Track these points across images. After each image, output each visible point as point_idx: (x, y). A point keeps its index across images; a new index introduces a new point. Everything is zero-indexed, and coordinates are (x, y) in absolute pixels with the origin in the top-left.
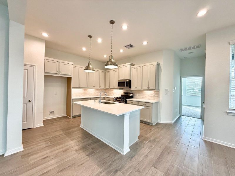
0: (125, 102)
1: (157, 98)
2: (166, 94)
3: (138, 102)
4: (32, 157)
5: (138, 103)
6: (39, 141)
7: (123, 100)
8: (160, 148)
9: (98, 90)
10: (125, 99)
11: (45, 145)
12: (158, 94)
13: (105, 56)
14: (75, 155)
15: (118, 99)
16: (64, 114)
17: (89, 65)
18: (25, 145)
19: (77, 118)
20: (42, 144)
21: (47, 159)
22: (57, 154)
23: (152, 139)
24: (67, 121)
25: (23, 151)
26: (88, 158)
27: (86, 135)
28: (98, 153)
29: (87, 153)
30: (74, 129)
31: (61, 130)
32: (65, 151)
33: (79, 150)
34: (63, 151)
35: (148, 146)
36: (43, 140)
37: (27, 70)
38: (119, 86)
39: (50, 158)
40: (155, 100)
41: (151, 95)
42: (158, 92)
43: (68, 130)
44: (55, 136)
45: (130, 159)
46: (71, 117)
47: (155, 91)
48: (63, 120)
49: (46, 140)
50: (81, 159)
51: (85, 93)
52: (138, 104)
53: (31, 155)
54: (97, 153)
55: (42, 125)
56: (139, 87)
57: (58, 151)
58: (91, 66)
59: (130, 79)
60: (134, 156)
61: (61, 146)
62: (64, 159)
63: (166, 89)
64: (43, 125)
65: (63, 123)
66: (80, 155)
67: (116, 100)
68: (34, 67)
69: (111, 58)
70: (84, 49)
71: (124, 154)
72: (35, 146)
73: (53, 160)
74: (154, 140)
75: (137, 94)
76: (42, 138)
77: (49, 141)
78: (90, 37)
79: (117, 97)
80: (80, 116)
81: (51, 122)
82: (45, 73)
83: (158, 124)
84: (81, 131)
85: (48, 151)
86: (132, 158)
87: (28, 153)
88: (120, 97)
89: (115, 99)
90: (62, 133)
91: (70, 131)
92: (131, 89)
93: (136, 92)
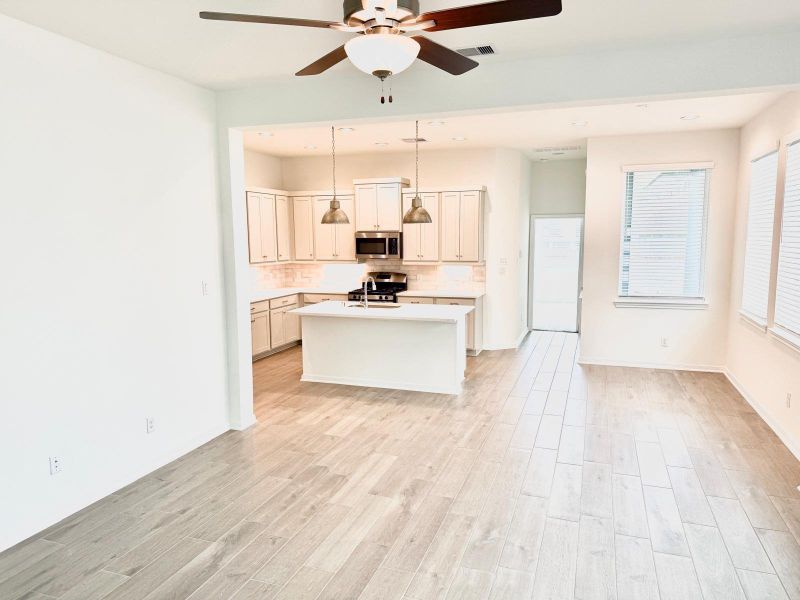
1: (480, 284)
2: (502, 272)
10: (389, 294)
12: (482, 272)
42: (483, 269)
56: (430, 254)
59: (400, 232)
63: (502, 257)
75: (420, 277)
92: (403, 263)
93: (414, 269)
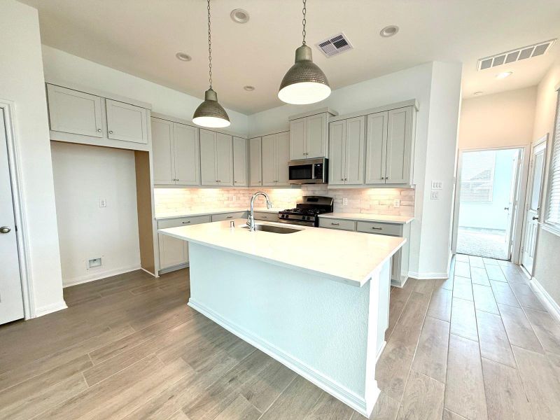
0: (313, 224)
1: (408, 208)
2: (435, 197)
3: (356, 221)
5: (357, 226)
7: (308, 219)
8: (471, 372)
12: (410, 197)
15: (290, 217)
16: (134, 265)
17: (208, 99)
24: (147, 288)
32: (145, 416)
40: (400, 215)
41: (388, 203)
42: (411, 193)
44: (105, 349)
46: (157, 273)
47: (402, 190)
48: (133, 284)
49: (71, 368)
51: (191, 199)
55: (60, 305)
59: (326, 157)
63: (436, 181)
64: (67, 307)
65: (134, 294)
67: (287, 219)
74: (434, 340)
77: (82, 374)
79: (289, 210)
80: (185, 267)
81: (91, 292)
83: (411, 282)
84: (193, 321)
88: (295, 210)
89: (283, 216)
90: (130, 331)
92: (329, 187)
93: (340, 193)
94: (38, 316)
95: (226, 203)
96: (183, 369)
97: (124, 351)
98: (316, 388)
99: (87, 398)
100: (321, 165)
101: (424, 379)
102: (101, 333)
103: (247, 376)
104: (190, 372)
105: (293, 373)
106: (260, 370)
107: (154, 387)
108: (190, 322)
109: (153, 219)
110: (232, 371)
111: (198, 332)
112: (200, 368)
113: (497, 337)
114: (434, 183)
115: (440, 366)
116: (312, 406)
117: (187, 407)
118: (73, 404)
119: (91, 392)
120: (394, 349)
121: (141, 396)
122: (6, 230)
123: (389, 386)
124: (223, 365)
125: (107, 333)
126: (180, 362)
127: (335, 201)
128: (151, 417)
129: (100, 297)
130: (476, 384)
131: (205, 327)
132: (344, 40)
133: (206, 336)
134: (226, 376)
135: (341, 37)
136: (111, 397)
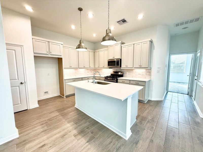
0: (116, 81)
1: (149, 76)
2: (158, 72)
3: (130, 80)
4: (27, 146)
6: (34, 125)
7: (114, 79)
8: (163, 130)
9: (88, 69)
10: (116, 78)
11: (42, 130)
12: (150, 72)
13: (94, 35)
14: (75, 142)
15: (108, 78)
16: (58, 94)
17: (80, 43)
18: (20, 130)
19: (71, 97)
20: (38, 129)
21: (44, 148)
22: (54, 141)
23: (150, 118)
24: (62, 101)
25: (18, 138)
26: (89, 146)
27: (82, 116)
28: (99, 139)
29: (87, 139)
30: (69, 110)
31: (56, 110)
32: (63, 136)
33: (77, 135)
34: (60, 136)
35: (148, 127)
36: (39, 123)
37: (15, 50)
38: (109, 65)
39: (48, 146)
40: (146, 78)
41: (142, 74)
42: (150, 71)
43: (64, 110)
44: (51, 118)
45: (135, 145)
46: (65, 96)
47: (146, 70)
48: (58, 100)
49: (42, 123)
50: (82, 147)
51: (76, 72)
52: (130, 82)
53: (27, 143)
54: (97, 138)
55: (37, 106)
56: (130, 66)
57: (55, 137)
58: (82, 44)
59: (121, 58)
60: (138, 141)
61: (58, 130)
62: (63, 148)
63: (159, 67)
64: (39, 106)
65: (58, 103)
66: (79, 141)
68: (22, 47)
69: (108, 32)
70: (73, 27)
71: (127, 139)
72: (31, 131)
73: (51, 149)
74: (153, 120)
75: (127, 73)
76: (38, 121)
77: (45, 125)
78: (80, 9)
79: (108, 76)
80: (74, 95)
81: (46, 102)
82: (34, 53)
83: (149, 101)
84: (76, 111)
85: (45, 137)
86: (137, 143)
87: (24, 141)
88: (110, 76)
89: (106, 78)
90: (58, 114)
91: (66, 111)
92: (121, 68)
93: (126, 70)
94: (31, 108)
95: (87, 73)
96: (73, 125)
97: (56, 119)
98: (112, 132)
99: (47, 131)
100: (119, 61)
101: (147, 131)
102: (49, 114)
103: (92, 127)
104: (75, 125)
105: (106, 127)
106: (96, 126)
107: (65, 129)
108: (75, 112)
109: (64, 79)
110: (88, 126)
111: (78, 114)
112: (78, 125)
113: (175, 120)
114: (158, 67)
115: (153, 127)
116: (110, 136)
117: (74, 134)
118: (43, 132)
119: (48, 129)
120: (139, 122)
121: (62, 131)
122: (22, 83)
123: (135, 132)
124: (85, 124)
125: (51, 114)
126: (72, 123)
127: (124, 73)
128: (65, 137)
129: (48, 104)
130: (163, 133)
131: (80, 113)
132: (125, 20)
133: (80, 116)
134: (86, 127)
135: (124, 19)
136: (53, 131)
